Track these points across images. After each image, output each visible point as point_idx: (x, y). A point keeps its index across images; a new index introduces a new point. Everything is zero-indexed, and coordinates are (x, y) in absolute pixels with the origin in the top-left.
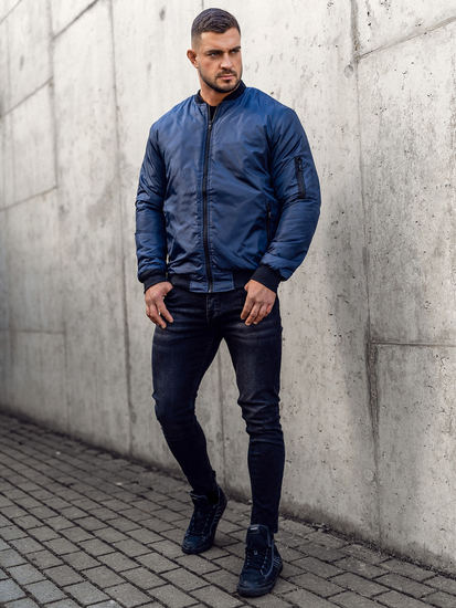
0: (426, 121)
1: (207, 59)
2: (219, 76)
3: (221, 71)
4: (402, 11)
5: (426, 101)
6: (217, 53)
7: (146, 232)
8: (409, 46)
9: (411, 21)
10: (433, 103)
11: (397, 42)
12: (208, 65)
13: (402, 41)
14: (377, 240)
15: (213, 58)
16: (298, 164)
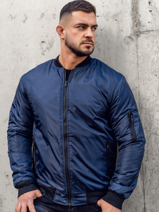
1: (75, 30)
2: (82, 43)
3: (85, 39)
6: (84, 26)
7: (18, 152)
12: (75, 34)
14: (154, 159)
15: (80, 30)
16: (130, 117)
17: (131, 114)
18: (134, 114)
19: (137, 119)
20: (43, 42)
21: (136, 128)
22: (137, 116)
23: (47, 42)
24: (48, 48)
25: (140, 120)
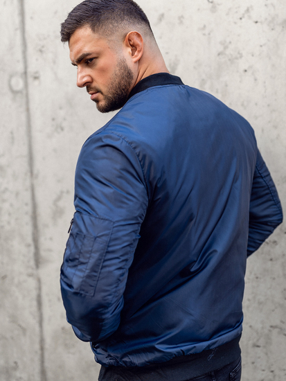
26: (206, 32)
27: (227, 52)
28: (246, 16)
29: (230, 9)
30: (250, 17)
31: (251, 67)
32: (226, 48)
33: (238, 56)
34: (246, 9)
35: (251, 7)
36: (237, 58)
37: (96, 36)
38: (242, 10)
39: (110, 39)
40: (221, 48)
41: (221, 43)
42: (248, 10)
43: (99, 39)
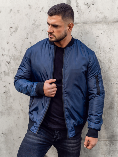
0: (107, 58)
4: (97, 10)
5: (108, 50)
8: (100, 26)
9: (101, 16)
10: (111, 51)
11: (93, 23)
13: (96, 23)
16: (97, 78)
17: (98, 76)
18: (99, 76)
19: (100, 80)
20: (11, 27)
21: (100, 85)
22: (101, 77)
23: (14, 28)
24: (14, 31)
25: (102, 80)
26: (28, 16)
27: (36, 23)
28: (42, 10)
29: (36, 8)
30: (43, 11)
31: (45, 29)
32: (35, 22)
33: (40, 25)
34: (42, 8)
35: (44, 7)
36: (39, 26)
37: (62, 21)
38: (41, 8)
39: (65, 23)
40: (34, 22)
41: (33, 20)
42: (43, 8)
43: (62, 22)
